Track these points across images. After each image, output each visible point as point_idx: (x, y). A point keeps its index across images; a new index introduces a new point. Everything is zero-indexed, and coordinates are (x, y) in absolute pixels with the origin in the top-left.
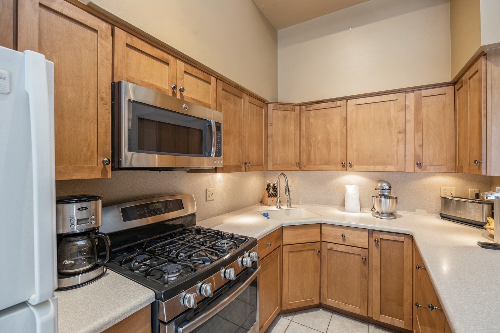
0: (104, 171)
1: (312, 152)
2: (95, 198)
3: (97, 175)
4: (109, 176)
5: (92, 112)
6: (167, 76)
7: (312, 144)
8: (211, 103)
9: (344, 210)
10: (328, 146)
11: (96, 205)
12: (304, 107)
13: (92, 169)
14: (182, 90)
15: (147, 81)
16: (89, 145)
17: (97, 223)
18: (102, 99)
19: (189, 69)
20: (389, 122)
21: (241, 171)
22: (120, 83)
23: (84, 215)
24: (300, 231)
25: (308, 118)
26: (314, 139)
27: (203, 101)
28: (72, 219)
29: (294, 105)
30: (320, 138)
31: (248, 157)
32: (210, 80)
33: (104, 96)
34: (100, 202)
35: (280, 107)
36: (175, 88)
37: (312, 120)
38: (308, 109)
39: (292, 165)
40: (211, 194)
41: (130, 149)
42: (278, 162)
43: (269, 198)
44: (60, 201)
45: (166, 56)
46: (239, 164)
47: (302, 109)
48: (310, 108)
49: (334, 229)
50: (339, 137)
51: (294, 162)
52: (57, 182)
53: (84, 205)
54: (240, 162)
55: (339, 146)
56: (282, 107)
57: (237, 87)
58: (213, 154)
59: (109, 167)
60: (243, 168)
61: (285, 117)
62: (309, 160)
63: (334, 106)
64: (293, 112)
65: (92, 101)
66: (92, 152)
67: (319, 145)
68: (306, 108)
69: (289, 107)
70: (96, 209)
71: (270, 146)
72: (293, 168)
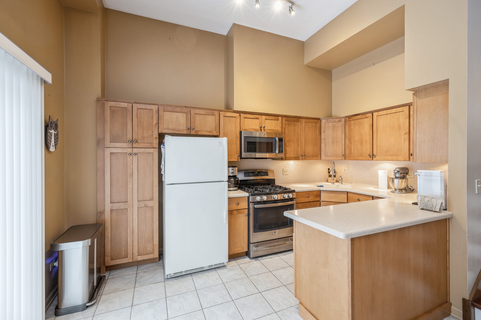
0: (238, 159)
1: (352, 148)
2: (236, 167)
3: (236, 160)
4: (239, 160)
5: (235, 141)
6: (258, 123)
7: (352, 143)
8: (279, 129)
9: (378, 188)
10: (361, 144)
11: (236, 169)
12: (347, 118)
13: (235, 158)
14: (264, 127)
15: (251, 128)
16: (234, 151)
17: (236, 174)
18: (237, 137)
19: (267, 117)
20: (399, 127)
21: (299, 159)
22: (242, 131)
23: (233, 171)
24: (333, 195)
25: (350, 126)
26: (353, 139)
27: (275, 129)
28: (230, 172)
29: (341, 118)
30: (357, 138)
31: (305, 152)
32: (279, 118)
33: (238, 136)
34: (237, 168)
35: (330, 121)
36: (261, 127)
37: (352, 127)
38: (349, 120)
39: (340, 156)
40: (286, 172)
41: (245, 152)
42: (329, 155)
43: (330, 178)
44: (229, 167)
45: (257, 116)
46: (298, 156)
47: (346, 120)
48: (351, 119)
49: (354, 195)
50: (368, 138)
51: (340, 154)
52: (228, 161)
53: (233, 168)
54: (298, 155)
55: (368, 144)
56: (332, 120)
57: (296, 117)
58: (277, 152)
59: (239, 158)
60: (301, 158)
61: (334, 127)
62: (350, 153)
63: (365, 117)
64: (340, 123)
65: (235, 138)
66: (235, 153)
67: (356, 143)
68: (349, 119)
69: (337, 120)
70: (236, 170)
71: (323, 145)
72: (340, 158)
